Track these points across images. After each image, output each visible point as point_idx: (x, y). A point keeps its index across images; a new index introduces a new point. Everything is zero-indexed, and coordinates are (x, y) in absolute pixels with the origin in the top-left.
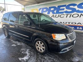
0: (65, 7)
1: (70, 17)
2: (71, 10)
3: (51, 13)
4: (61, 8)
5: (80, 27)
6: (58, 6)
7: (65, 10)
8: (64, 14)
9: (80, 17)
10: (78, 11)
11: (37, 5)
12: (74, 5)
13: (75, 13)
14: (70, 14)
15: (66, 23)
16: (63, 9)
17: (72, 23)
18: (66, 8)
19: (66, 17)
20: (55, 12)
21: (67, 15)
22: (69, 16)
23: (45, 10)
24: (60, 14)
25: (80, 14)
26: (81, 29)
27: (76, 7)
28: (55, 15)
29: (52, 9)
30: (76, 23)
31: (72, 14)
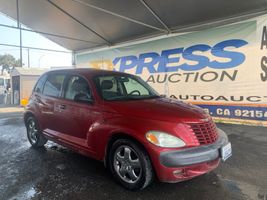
0: (180, 55)
1: (195, 80)
2: (197, 63)
3: (145, 69)
4: (171, 57)
5: (223, 107)
6: (163, 52)
7: (182, 61)
8: (180, 71)
9: (221, 80)
11: (107, 48)
12: (204, 48)
14: (195, 72)
15: (187, 97)
16: (177, 60)
17: (202, 98)
19: (187, 81)
21: (188, 74)
22: (192, 77)
23: (129, 63)
24: (169, 74)
25: (219, 72)
26: (229, 113)
27: (208, 54)
28: (155, 75)
29: (148, 60)
30: (212, 98)
31: (201, 72)
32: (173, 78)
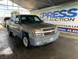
2: (63, 15)
4: (56, 13)
5: (70, 29)
8: (58, 18)
9: (70, 21)
10: (68, 16)
11: (38, 10)
12: (65, 11)
13: (66, 17)
16: (57, 14)
17: (64, 26)
18: (60, 13)
19: (60, 21)
20: (52, 16)
21: (61, 19)
24: (55, 18)
26: (71, 31)
28: (52, 19)
29: (50, 14)
30: (67, 26)
31: (64, 18)
32: (56, 20)
